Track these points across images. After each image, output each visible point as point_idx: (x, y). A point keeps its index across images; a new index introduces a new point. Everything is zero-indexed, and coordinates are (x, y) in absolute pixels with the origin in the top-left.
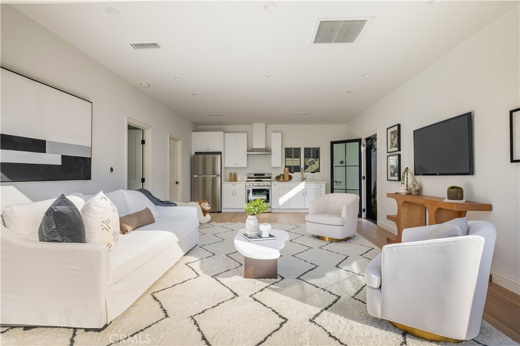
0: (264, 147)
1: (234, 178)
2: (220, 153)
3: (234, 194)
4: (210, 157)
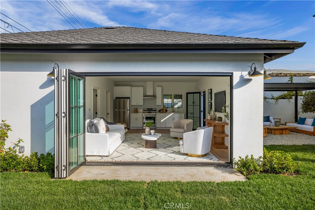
0: (152, 94)
1: (136, 111)
2: (129, 98)
3: (136, 119)
4: (122, 100)
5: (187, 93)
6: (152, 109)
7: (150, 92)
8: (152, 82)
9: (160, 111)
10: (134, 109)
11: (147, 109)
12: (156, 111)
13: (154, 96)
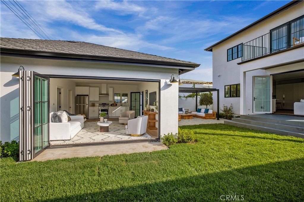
0: (106, 93)
1: (93, 105)
2: (88, 95)
3: (94, 111)
4: (82, 97)
5: (131, 93)
6: (106, 104)
7: (104, 92)
8: (106, 84)
9: (111, 105)
10: (92, 103)
11: (102, 104)
12: (108, 105)
13: (107, 94)
